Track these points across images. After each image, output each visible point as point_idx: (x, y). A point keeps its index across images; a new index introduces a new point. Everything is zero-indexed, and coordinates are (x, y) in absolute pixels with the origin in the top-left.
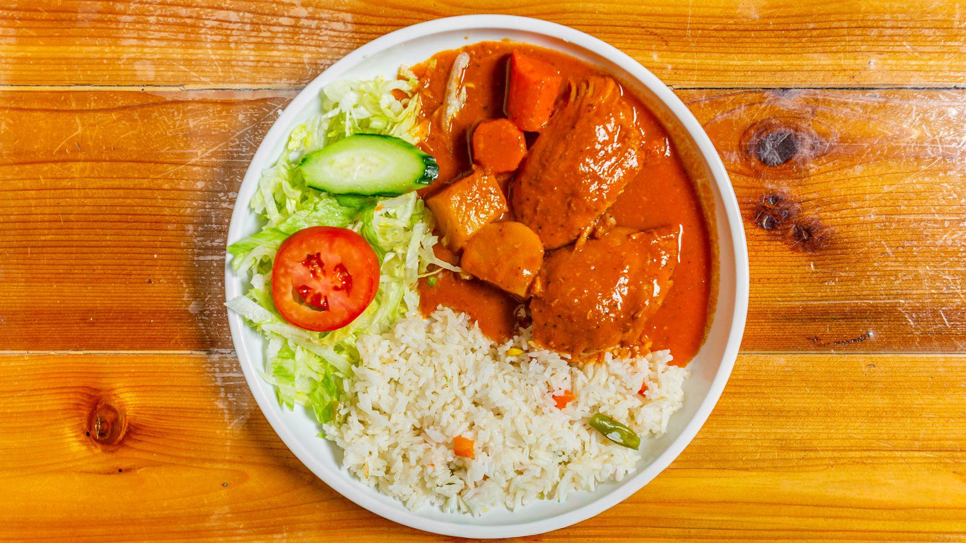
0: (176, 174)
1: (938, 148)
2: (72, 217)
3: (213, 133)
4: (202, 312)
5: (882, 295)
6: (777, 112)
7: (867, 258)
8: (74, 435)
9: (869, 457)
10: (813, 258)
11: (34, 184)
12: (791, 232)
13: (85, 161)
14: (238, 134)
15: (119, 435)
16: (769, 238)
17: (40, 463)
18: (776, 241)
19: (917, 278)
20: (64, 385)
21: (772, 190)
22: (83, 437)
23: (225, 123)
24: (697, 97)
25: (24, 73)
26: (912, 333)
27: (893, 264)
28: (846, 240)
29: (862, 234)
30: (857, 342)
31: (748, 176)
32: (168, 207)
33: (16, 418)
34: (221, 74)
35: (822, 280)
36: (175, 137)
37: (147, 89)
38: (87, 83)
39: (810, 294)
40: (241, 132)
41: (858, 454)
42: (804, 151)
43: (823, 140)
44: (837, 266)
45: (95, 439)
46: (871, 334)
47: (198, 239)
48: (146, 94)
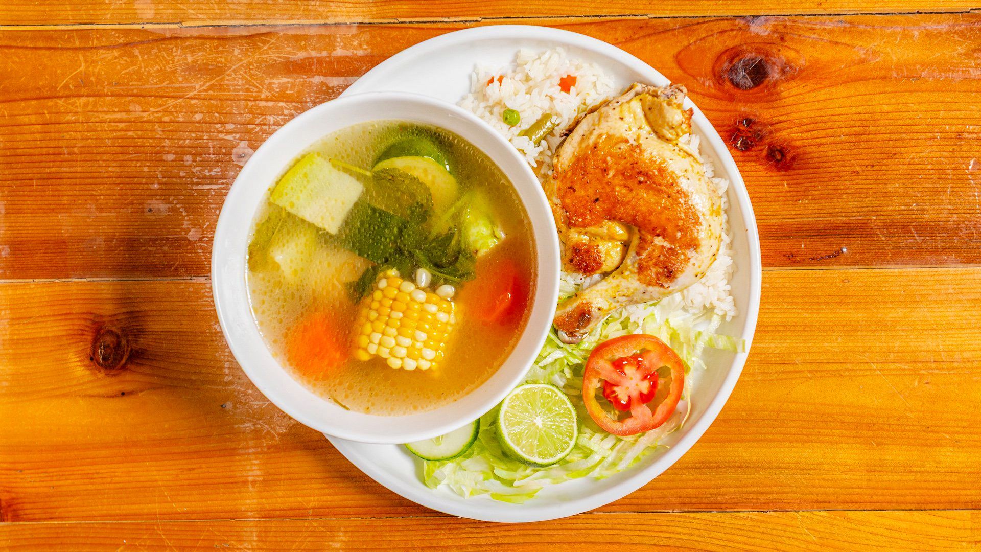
0: (175, 106)
1: (902, 70)
2: (76, 150)
3: (210, 67)
4: (200, 240)
5: (854, 212)
6: (748, 38)
7: (838, 176)
8: (78, 359)
9: (846, 370)
10: (786, 178)
11: (40, 119)
12: (765, 153)
13: (88, 96)
14: (234, 67)
15: (122, 359)
16: (743, 159)
17: (45, 388)
18: (751, 161)
19: (886, 195)
20: (68, 312)
21: (745, 113)
22: (87, 362)
23: (221, 57)
24: (672, 25)
25: (30, 13)
26: (884, 248)
27: (864, 182)
28: (819, 160)
29: (833, 153)
30: (833, 257)
31: (721, 99)
32: (168, 139)
33: (22, 344)
34: (217, 11)
35: (795, 198)
36: (174, 72)
37: (148, 27)
38: (90, 21)
39: (784, 213)
40: (237, 66)
41: (836, 367)
42: (775, 74)
43: (793, 64)
44: (810, 184)
45: (98, 362)
46: (845, 250)
47: (197, 168)
48: (146, 31)
